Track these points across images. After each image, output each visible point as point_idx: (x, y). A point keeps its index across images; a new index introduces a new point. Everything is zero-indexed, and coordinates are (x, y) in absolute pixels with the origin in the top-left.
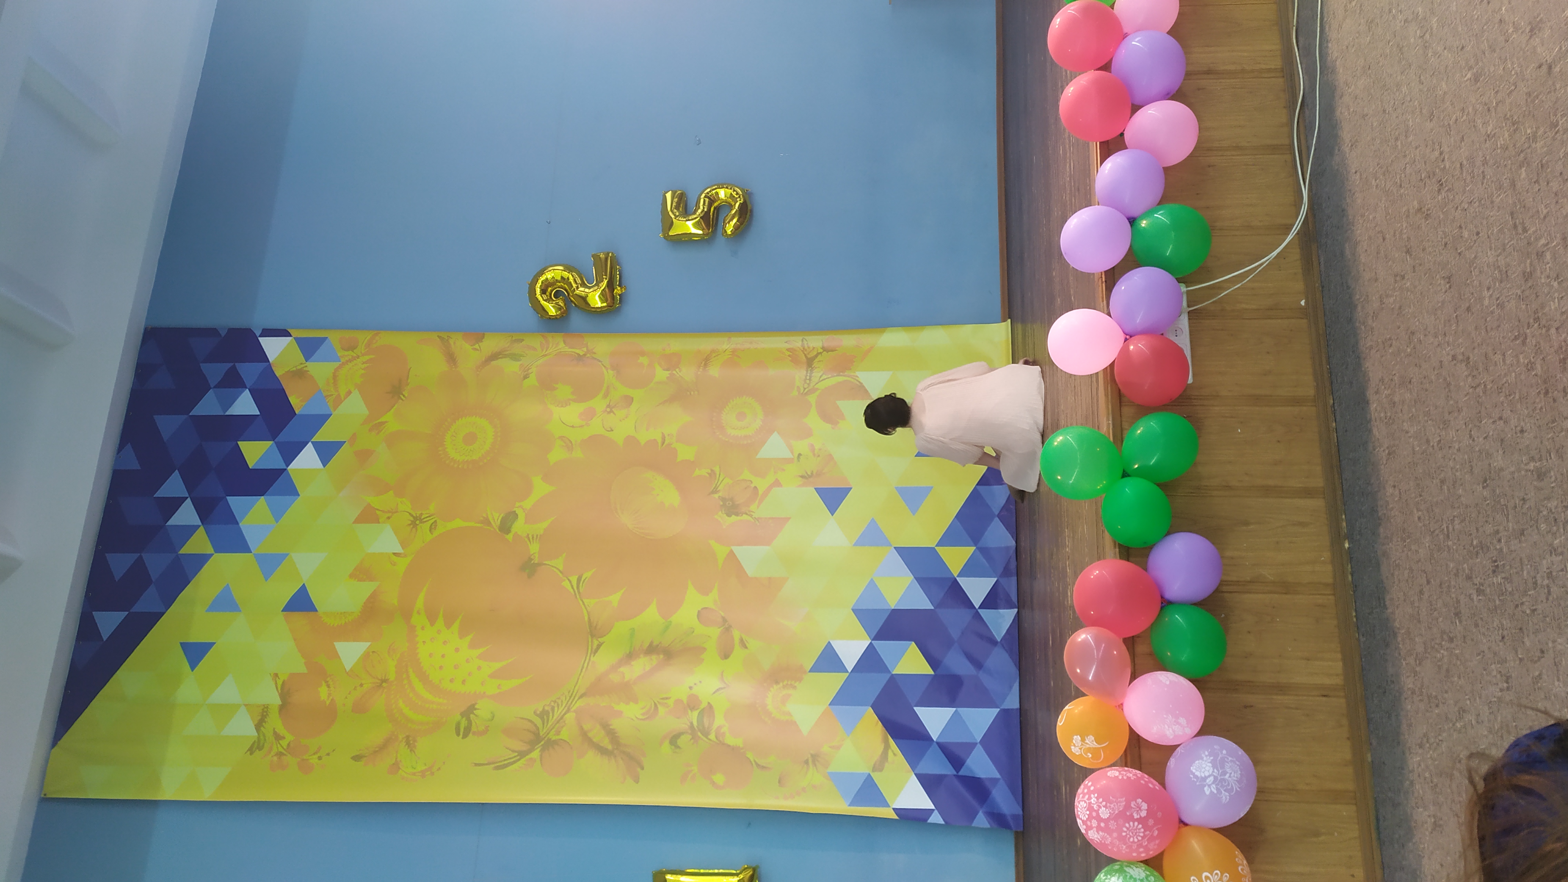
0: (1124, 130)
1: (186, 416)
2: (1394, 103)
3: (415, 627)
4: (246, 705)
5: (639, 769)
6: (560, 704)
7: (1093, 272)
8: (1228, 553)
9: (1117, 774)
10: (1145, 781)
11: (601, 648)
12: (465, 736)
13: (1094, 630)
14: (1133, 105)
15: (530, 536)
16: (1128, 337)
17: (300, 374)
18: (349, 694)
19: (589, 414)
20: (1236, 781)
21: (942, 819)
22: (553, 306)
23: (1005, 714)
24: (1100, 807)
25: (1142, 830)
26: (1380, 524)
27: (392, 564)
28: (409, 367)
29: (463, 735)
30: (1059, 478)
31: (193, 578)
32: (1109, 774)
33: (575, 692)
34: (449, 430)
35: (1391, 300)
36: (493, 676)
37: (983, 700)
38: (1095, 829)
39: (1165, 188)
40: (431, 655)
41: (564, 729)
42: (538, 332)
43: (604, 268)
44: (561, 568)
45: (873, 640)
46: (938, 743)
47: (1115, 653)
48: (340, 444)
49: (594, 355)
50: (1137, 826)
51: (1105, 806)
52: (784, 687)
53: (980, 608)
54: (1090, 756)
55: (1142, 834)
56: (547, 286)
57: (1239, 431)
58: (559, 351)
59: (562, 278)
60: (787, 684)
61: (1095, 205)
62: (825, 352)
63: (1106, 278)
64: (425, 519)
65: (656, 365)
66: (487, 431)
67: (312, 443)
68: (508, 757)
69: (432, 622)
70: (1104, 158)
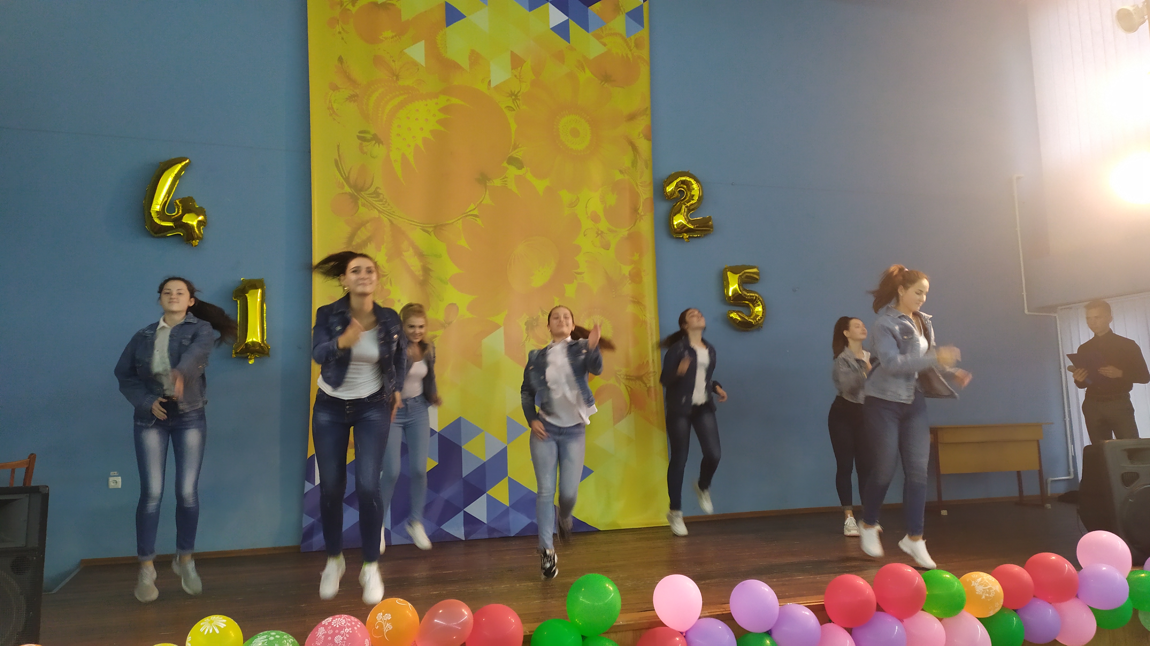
3: (437, 98)
6: (384, 206)
11: (427, 234)
12: (359, 138)
13: (471, 621)
14: (852, 629)
15: (505, 179)
16: (684, 634)
17: (617, 9)
19: (595, 218)
22: (673, 189)
24: (342, 636)
27: (483, 79)
28: (625, 87)
29: (360, 136)
30: (583, 589)
32: (367, 640)
33: (393, 216)
34: (581, 117)
36: (404, 156)
37: (396, 515)
38: (325, 632)
40: (417, 110)
41: (367, 209)
42: (654, 179)
43: (701, 225)
44: (482, 203)
45: (439, 433)
47: (456, 637)
48: (568, 40)
49: (638, 220)
51: (343, 640)
53: (464, 511)
54: (377, 624)
56: (687, 185)
58: (640, 195)
59: (693, 195)
61: (779, 604)
62: (646, 389)
63: (726, 613)
64: (515, 103)
65: (632, 266)
66: (580, 145)
67: (568, 20)
68: (344, 169)
69: (441, 110)
70: (812, 608)
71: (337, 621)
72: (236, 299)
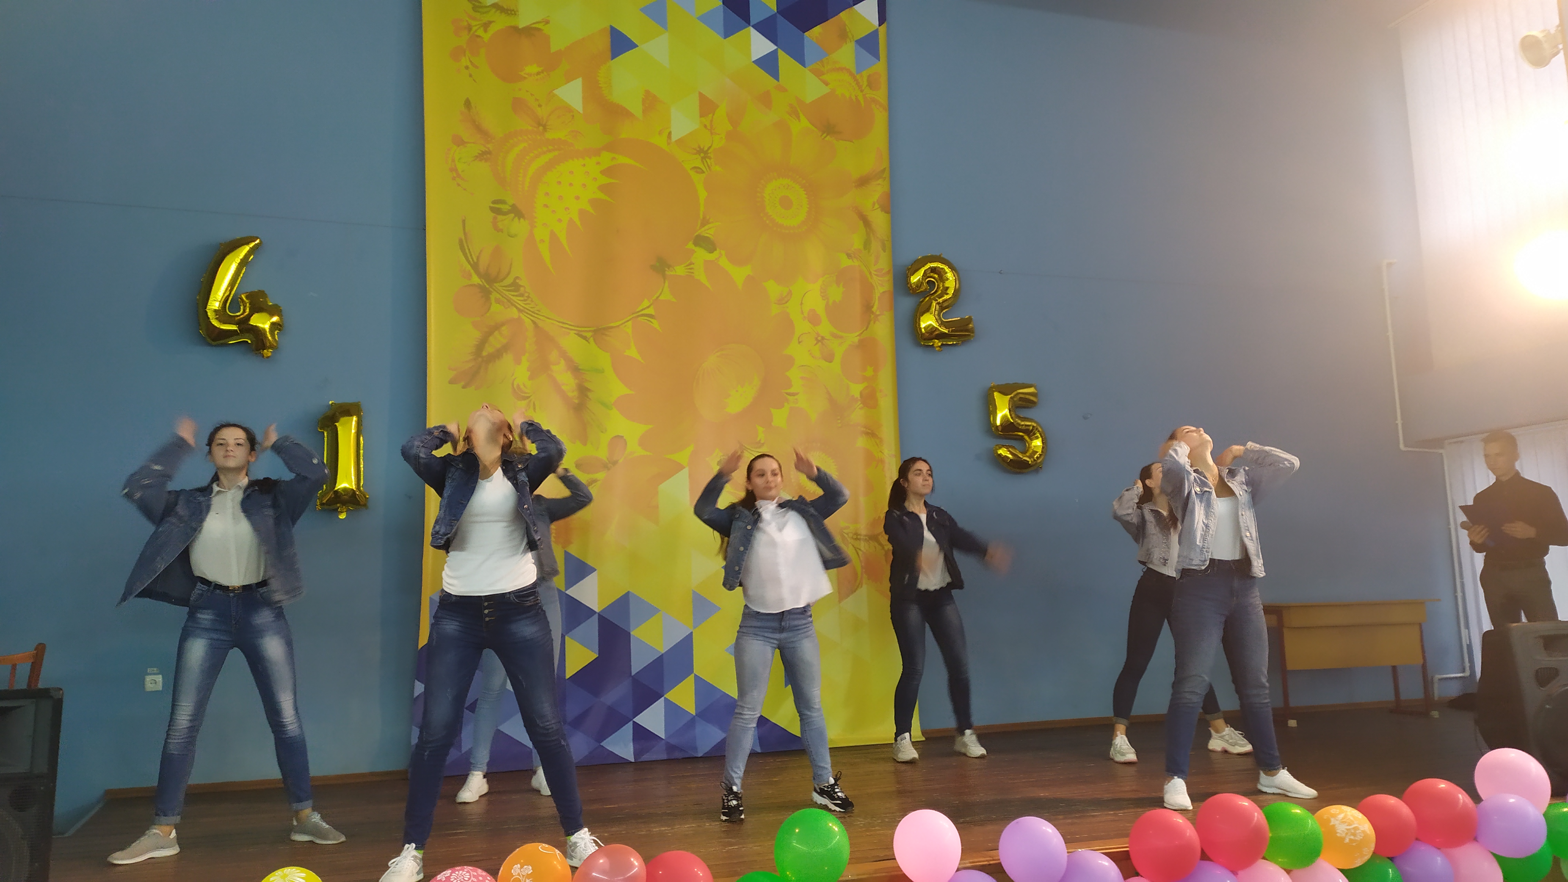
0: (1142, 876)
3: (600, 156)
5: (463, 383)
6: (525, 302)
11: (584, 341)
12: (493, 209)
15: (692, 266)
17: (843, 35)
18: (531, 94)
19: (814, 319)
22: (919, 279)
27: (661, 130)
28: (853, 141)
30: (797, 830)
33: (538, 316)
34: (794, 182)
36: (552, 233)
40: (571, 172)
41: (502, 307)
42: (894, 266)
43: (958, 329)
44: (661, 298)
45: (599, 614)
48: (776, 77)
49: (872, 322)
53: (634, 722)
56: (938, 274)
58: (876, 287)
59: (947, 288)
61: (1068, 850)
63: (994, 864)
64: (705, 162)
65: (865, 384)
66: (794, 219)
67: (776, 50)
68: (472, 251)
69: (605, 172)
70: (1113, 856)
71: (458, 875)
72: (322, 431)
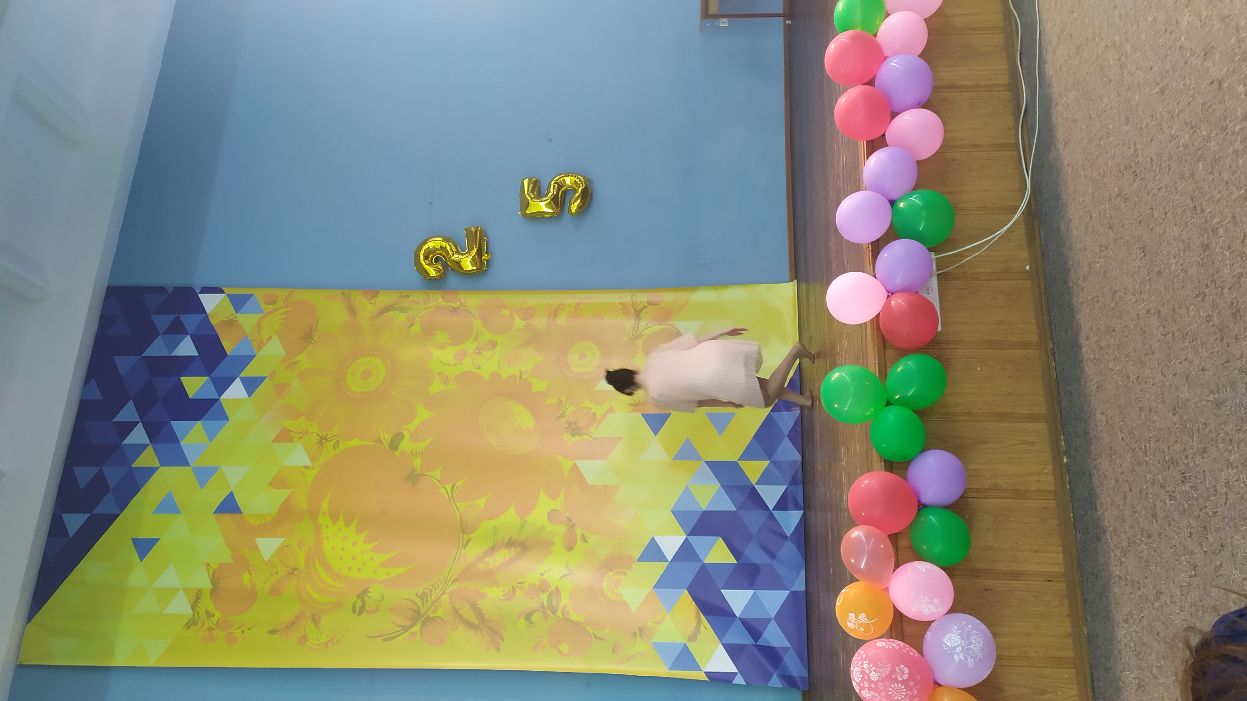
0: (885, 132)
1: (139, 357)
2: (1098, 111)
3: (321, 525)
4: (183, 589)
5: (500, 641)
6: (437, 588)
7: (862, 243)
8: (971, 467)
9: (884, 644)
10: (907, 650)
11: (470, 542)
12: (360, 613)
13: (865, 528)
14: (892, 112)
15: (414, 453)
16: (890, 294)
17: (231, 323)
18: (267, 580)
19: (462, 355)
20: (979, 650)
21: (744, 681)
22: (434, 269)
23: (794, 595)
24: (871, 671)
25: (905, 690)
26: (1091, 444)
27: (302, 474)
28: (318, 317)
29: (358, 613)
30: (836, 406)
31: (142, 487)
32: (878, 644)
33: (449, 577)
34: (350, 368)
35: (1098, 265)
36: (382, 565)
37: (776, 584)
38: (867, 689)
39: (918, 177)
40: (333, 548)
41: (440, 607)
42: (421, 288)
43: (474, 240)
44: (439, 479)
45: (688, 536)
46: (741, 619)
47: (882, 546)
48: (263, 378)
49: (466, 308)
50: (900, 687)
51: (875, 671)
52: (617, 573)
53: (773, 509)
54: (863, 630)
55: (904, 694)
56: (429, 254)
57: (979, 369)
58: (438, 305)
59: (441, 246)
60: (619, 571)
61: (863, 190)
62: (650, 306)
63: (872, 247)
64: (330, 439)
65: (515, 316)
66: (380, 369)
67: (240, 377)
68: (394, 631)
69: (335, 521)
70: (870, 152)
71: (856, 676)
